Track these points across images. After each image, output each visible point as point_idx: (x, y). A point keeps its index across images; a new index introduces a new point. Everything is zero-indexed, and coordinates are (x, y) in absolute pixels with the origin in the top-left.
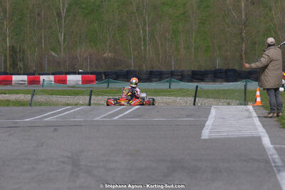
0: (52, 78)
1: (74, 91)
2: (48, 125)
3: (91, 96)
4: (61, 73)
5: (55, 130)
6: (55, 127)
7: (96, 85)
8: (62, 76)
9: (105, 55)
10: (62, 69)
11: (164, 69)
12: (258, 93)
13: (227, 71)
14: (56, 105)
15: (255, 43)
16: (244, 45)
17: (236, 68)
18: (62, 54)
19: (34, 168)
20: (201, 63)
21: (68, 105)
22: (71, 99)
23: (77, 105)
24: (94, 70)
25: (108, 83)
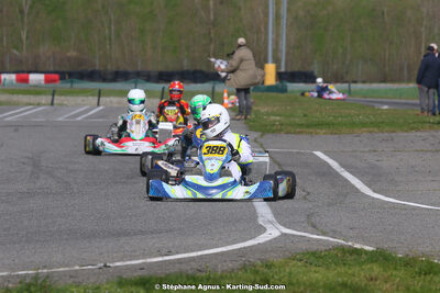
0: (13, 76)
1: (37, 91)
2: (9, 125)
3: (53, 95)
4: (23, 72)
5: (16, 130)
6: (16, 127)
7: (59, 85)
8: (24, 75)
9: (69, 54)
10: (24, 68)
11: (130, 69)
12: (225, 95)
13: (195, 72)
14: (17, 105)
15: (223, 45)
16: (212, 46)
17: (204, 68)
18: (25, 52)
20: (169, 64)
21: (30, 104)
22: (33, 99)
23: (39, 105)
24: (57, 69)
25: (72, 82)
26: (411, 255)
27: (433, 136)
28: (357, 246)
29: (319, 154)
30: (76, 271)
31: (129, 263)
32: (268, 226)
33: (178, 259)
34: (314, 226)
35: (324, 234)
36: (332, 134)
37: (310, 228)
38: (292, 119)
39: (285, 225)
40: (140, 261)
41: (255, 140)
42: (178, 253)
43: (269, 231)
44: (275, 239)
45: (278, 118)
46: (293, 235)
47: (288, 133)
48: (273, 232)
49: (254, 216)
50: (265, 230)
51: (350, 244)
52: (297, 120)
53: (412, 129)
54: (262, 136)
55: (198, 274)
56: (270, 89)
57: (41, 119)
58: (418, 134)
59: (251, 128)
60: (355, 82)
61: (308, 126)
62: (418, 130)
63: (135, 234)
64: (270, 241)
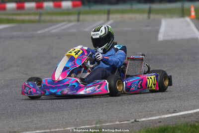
1: (67, 12)
2: (54, 35)
5: (59, 38)
7: (82, 8)
8: (58, 3)
12: (193, 9)
14: (56, 22)
19: (49, 63)
22: (65, 18)
23: (70, 21)
30: (117, 124)
31: (150, 118)
33: (182, 115)
40: (157, 117)
42: (180, 111)
55: (197, 124)
57: (74, 30)
63: (150, 100)
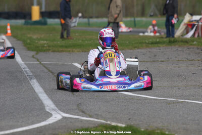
26: (150, 129)
27: (150, 52)
28: (113, 124)
29: (77, 65)
32: (52, 112)
34: (83, 112)
35: (91, 117)
36: (83, 51)
37: (81, 113)
38: (55, 43)
39: (64, 112)
41: (33, 57)
43: (54, 116)
44: (59, 120)
45: (45, 42)
46: (71, 118)
47: (54, 51)
48: (57, 116)
49: (42, 106)
50: (51, 115)
51: (109, 122)
52: (59, 43)
53: (135, 47)
54: (37, 54)
56: (36, 23)
58: (139, 50)
59: (29, 49)
60: (91, 17)
61: (66, 47)
62: (138, 48)
64: (57, 122)
